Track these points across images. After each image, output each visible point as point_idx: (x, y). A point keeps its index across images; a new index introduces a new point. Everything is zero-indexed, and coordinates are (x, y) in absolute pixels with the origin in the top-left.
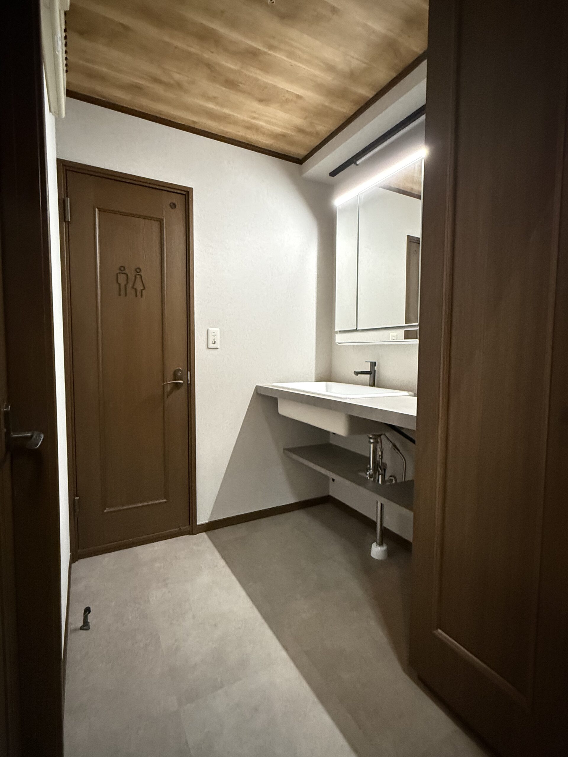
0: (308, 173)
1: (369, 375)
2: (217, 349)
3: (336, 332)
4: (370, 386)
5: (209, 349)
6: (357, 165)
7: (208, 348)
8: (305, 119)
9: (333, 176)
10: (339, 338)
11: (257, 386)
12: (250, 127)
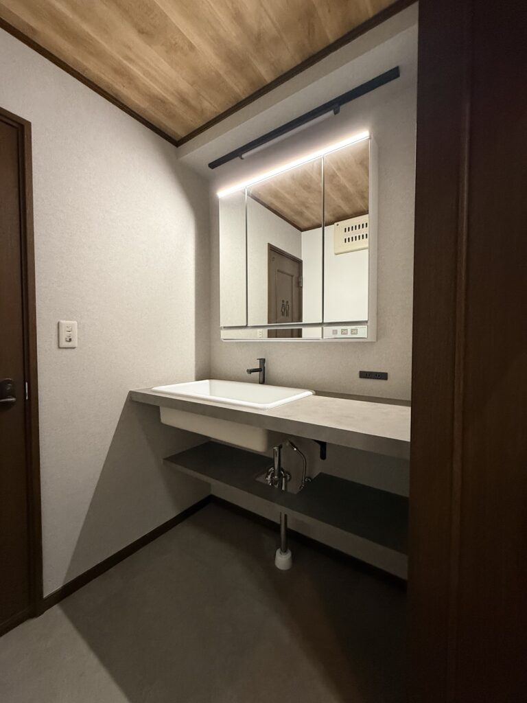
0: (186, 156)
1: (258, 373)
2: (74, 348)
3: (221, 328)
4: (260, 383)
5: (61, 350)
6: (242, 159)
7: (59, 348)
8: (192, 85)
9: (212, 168)
10: (224, 334)
11: (130, 391)
12: (120, 71)
